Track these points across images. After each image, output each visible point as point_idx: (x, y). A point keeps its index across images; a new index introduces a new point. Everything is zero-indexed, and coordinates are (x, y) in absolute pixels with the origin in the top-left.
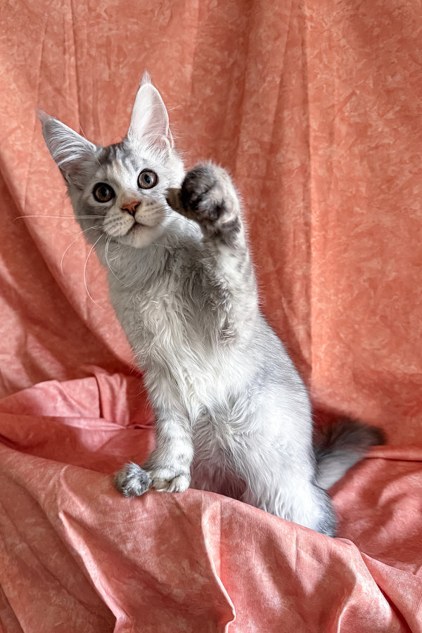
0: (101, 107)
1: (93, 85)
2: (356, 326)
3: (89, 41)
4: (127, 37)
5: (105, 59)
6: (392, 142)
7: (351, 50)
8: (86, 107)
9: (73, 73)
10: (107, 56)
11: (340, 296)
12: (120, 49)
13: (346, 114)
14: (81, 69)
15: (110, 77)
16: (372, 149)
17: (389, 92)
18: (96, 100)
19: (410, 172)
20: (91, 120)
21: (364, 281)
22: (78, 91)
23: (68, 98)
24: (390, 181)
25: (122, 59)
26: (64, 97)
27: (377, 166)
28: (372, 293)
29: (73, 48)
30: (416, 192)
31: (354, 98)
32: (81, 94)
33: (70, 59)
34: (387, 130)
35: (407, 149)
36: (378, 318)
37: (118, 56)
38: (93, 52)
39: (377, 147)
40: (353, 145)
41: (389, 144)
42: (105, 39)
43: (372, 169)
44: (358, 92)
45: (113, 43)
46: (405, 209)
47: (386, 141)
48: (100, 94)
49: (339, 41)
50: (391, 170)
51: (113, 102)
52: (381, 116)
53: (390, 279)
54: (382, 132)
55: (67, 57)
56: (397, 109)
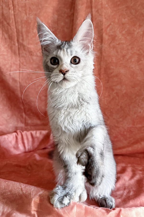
0: (24, 30)
1: (21, 22)
2: (111, 110)
3: (18, 5)
4: (32, 3)
5: (24, 12)
6: (124, 42)
7: (109, 9)
8: (19, 30)
9: (13, 17)
10: (25, 10)
11: (106, 99)
12: (30, 8)
13: (108, 32)
14: (16, 16)
15: (27, 18)
16: (117, 44)
17: (123, 24)
18: (22, 27)
19: (131, 53)
20: (21, 35)
21: (115, 93)
22: (16, 24)
23: (12, 27)
24: (124, 56)
25: (31, 12)
26: (10, 26)
27: (119, 51)
28: (117, 98)
29: (12, 8)
30: (133, 60)
31: (111, 26)
32: (17, 25)
33: (11, 12)
34: (123, 38)
35: (130, 45)
36: (119, 107)
37: (29, 11)
38: (20, 9)
39: (119, 44)
40: (110, 43)
41: (123, 43)
42: (24, 4)
43: (117, 52)
44: (112, 24)
45: (27, 6)
46: (129, 67)
47: (122, 42)
48: (23, 25)
49: (105, 5)
50: (124, 52)
51: (28, 28)
52: (121, 32)
53: (124, 93)
54: (121, 39)
55: (10, 11)
56: (126, 30)
